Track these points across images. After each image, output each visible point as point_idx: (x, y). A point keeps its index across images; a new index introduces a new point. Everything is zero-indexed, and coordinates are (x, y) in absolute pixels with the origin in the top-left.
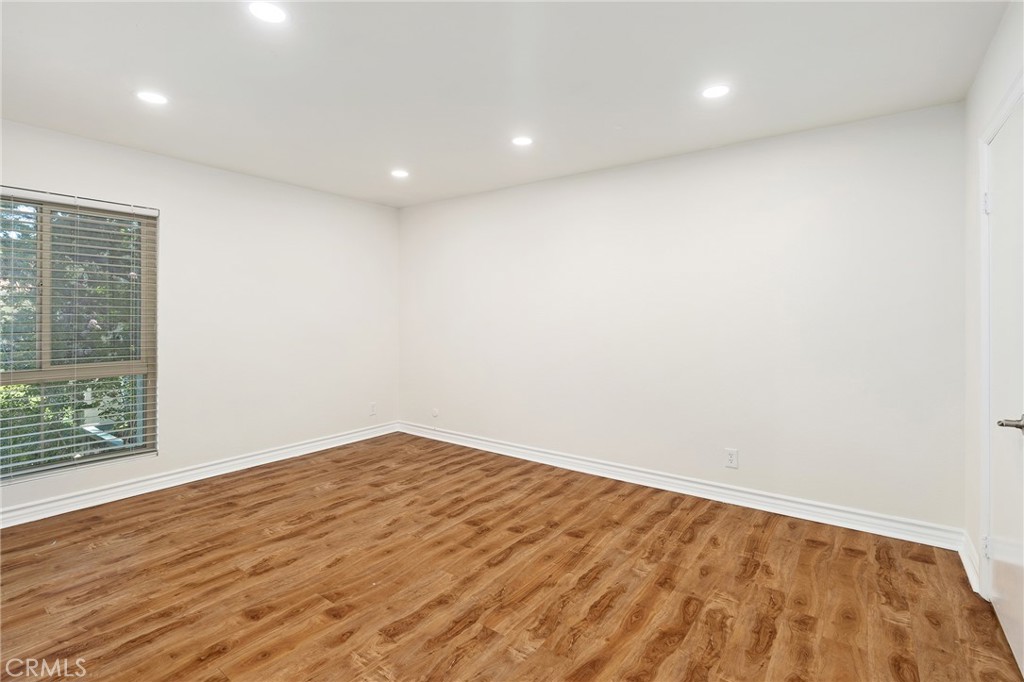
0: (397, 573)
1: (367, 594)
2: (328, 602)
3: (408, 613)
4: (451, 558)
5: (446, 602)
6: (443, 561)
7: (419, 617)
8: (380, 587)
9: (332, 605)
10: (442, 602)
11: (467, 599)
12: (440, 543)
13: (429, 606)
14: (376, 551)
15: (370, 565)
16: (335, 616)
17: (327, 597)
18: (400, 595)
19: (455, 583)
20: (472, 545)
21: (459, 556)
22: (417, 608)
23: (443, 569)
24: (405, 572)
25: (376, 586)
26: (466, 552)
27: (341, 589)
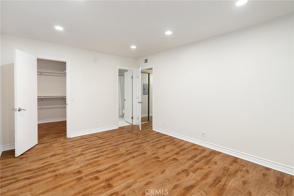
0: (143, 166)
1: (151, 161)
2: (160, 160)
3: (141, 156)
4: (127, 169)
5: (133, 157)
6: (129, 168)
7: (139, 155)
8: (148, 162)
9: (159, 159)
10: (134, 157)
11: (128, 157)
12: (128, 176)
13: (137, 157)
14: (151, 175)
15: (152, 169)
16: (157, 157)
17: (160, 161)
18: (143, 160)
19: (129, 161)
20: (117, 173)
21: (124, 169)
22: (139, 157)
23: (130, 165)
24: (141, 166)
25: (149, 162)
26: (121, 171)
27: (158, 163)
